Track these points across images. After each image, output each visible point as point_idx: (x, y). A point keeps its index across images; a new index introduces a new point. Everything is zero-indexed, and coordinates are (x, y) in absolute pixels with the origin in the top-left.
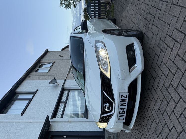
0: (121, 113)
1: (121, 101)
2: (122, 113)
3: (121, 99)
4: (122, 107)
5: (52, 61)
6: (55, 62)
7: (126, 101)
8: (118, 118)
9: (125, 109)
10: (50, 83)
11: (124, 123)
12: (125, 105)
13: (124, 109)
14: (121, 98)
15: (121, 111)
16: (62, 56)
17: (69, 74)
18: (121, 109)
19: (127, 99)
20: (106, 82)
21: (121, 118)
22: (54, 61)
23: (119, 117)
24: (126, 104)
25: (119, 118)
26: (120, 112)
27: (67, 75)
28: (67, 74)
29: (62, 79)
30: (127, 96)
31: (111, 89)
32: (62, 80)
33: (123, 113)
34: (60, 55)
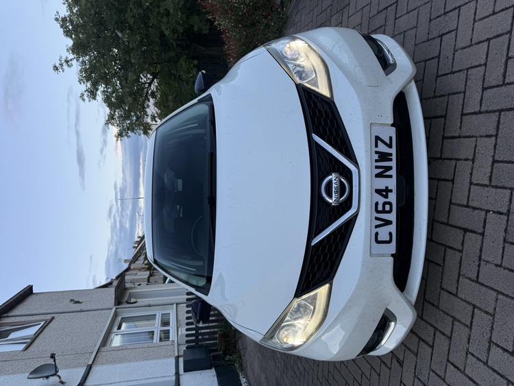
0: (380, 208)
1: (376, 161)
2: (384, 211)
3: (376, 152)
4: (382, 183)
5: (42, 317)
6: (53, 318)
7: (391, 160)
8: (375, 230)
9: (391, 191)
10: (31, 376)
11: (392, 255)
12: (390, 176)
13: (387, 190)
14: (376, 146)
15: (381, 200)
16: (78, 302)
17: (103, 349)
18: (378, 192)
19: (393, 151)
20: (319, 110)
21: (384, 233)
22: (49, 317)
23: (377, 227)
24: (393, 172)
25: (377, 234)
26: (377, 204)
27: (95, 353)
28: (97, 348)
29: (76, 366)
30: (391, 138)
31: (338, 126)
32: (76, 370)
33: (387, 208)
34: (71, 300)
